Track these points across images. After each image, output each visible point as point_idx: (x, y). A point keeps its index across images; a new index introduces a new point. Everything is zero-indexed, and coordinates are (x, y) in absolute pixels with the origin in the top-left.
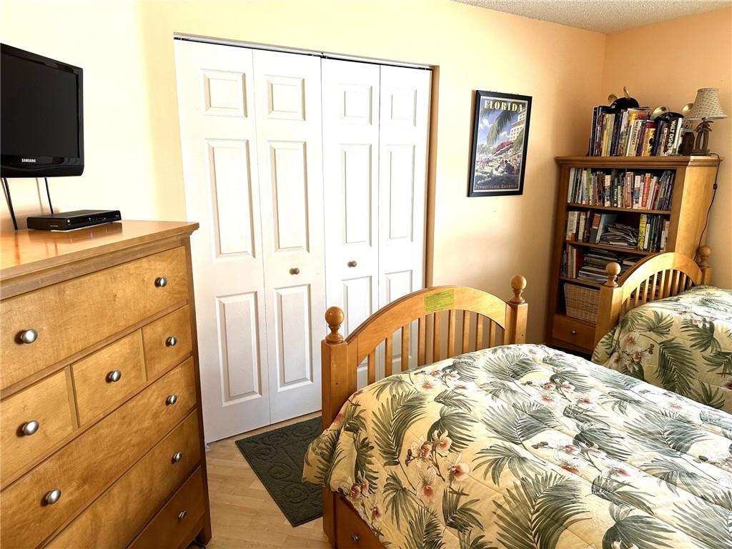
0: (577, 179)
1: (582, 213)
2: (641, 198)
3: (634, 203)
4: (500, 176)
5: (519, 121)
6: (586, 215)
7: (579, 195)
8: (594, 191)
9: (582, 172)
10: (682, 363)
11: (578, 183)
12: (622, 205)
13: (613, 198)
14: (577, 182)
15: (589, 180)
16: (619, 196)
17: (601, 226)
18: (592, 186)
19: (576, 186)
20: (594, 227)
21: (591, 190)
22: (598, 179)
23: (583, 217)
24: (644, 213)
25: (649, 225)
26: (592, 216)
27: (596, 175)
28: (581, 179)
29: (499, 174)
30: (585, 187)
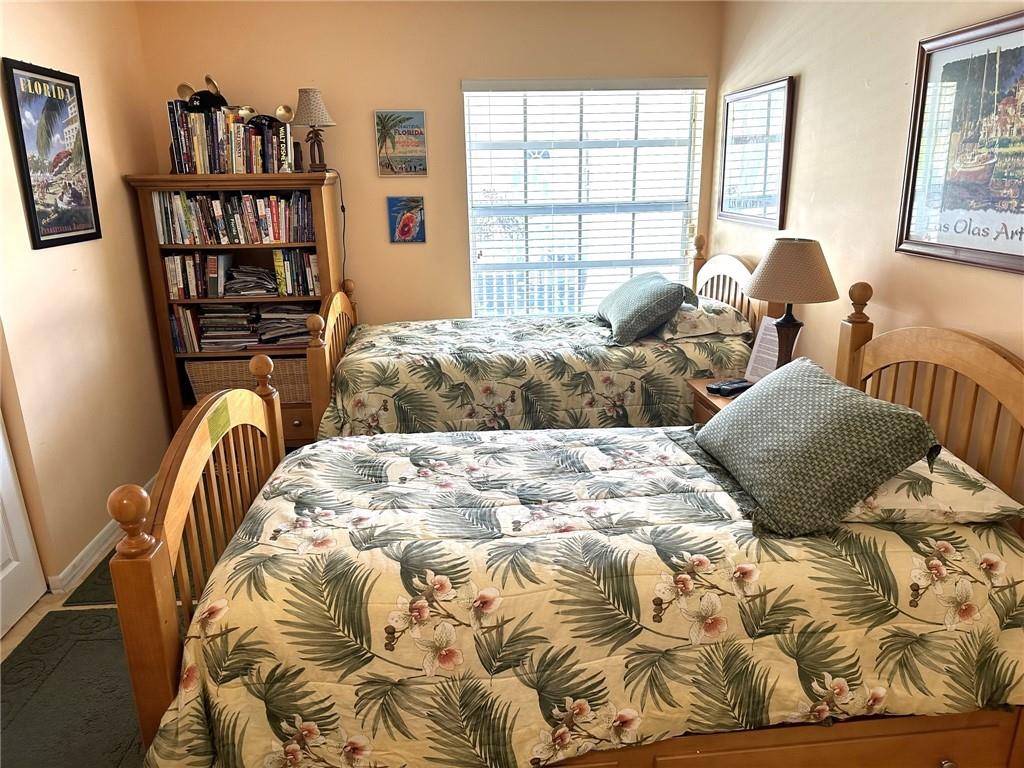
0: (166, 209)
1: (187, 258)
2: (270, 229)
3: (264, 235)
4: (68, 210)
5: (70, 116)
6: (194, 260)
7: (174, 231)
8: (199, 225)
9: (170, 198)
10: (421, 410)
11: (168, 215)
12: (246, 239)
13: (231, 231)
14: (166, 213)
15: (187, 209)
16: (240, 228)
17: (221, 273)
18: (194, 217)
19: (167, 218)
20: (211, 275)
21: (194, 224)
22: (201, 206)
23: (189, 263)
24: (278, 248)
25: (287, 263)
26: (204, 260)
27: (196, 201)
28: (172, 208)
29: (66, 207)
30: (184, 219)
